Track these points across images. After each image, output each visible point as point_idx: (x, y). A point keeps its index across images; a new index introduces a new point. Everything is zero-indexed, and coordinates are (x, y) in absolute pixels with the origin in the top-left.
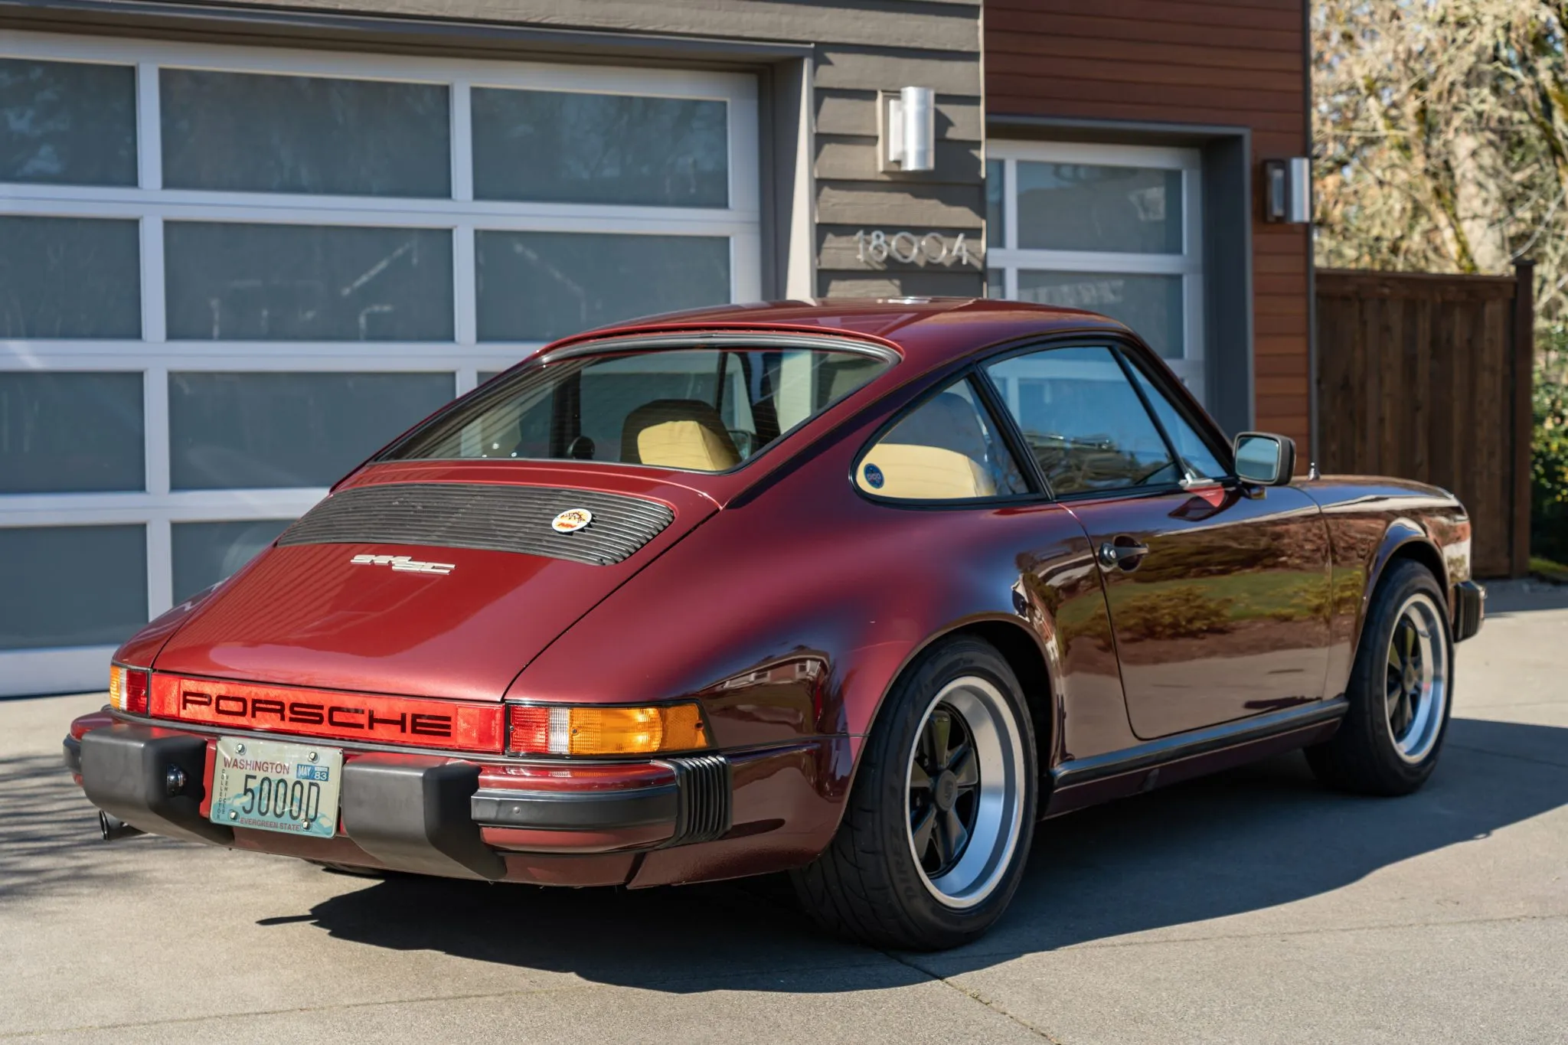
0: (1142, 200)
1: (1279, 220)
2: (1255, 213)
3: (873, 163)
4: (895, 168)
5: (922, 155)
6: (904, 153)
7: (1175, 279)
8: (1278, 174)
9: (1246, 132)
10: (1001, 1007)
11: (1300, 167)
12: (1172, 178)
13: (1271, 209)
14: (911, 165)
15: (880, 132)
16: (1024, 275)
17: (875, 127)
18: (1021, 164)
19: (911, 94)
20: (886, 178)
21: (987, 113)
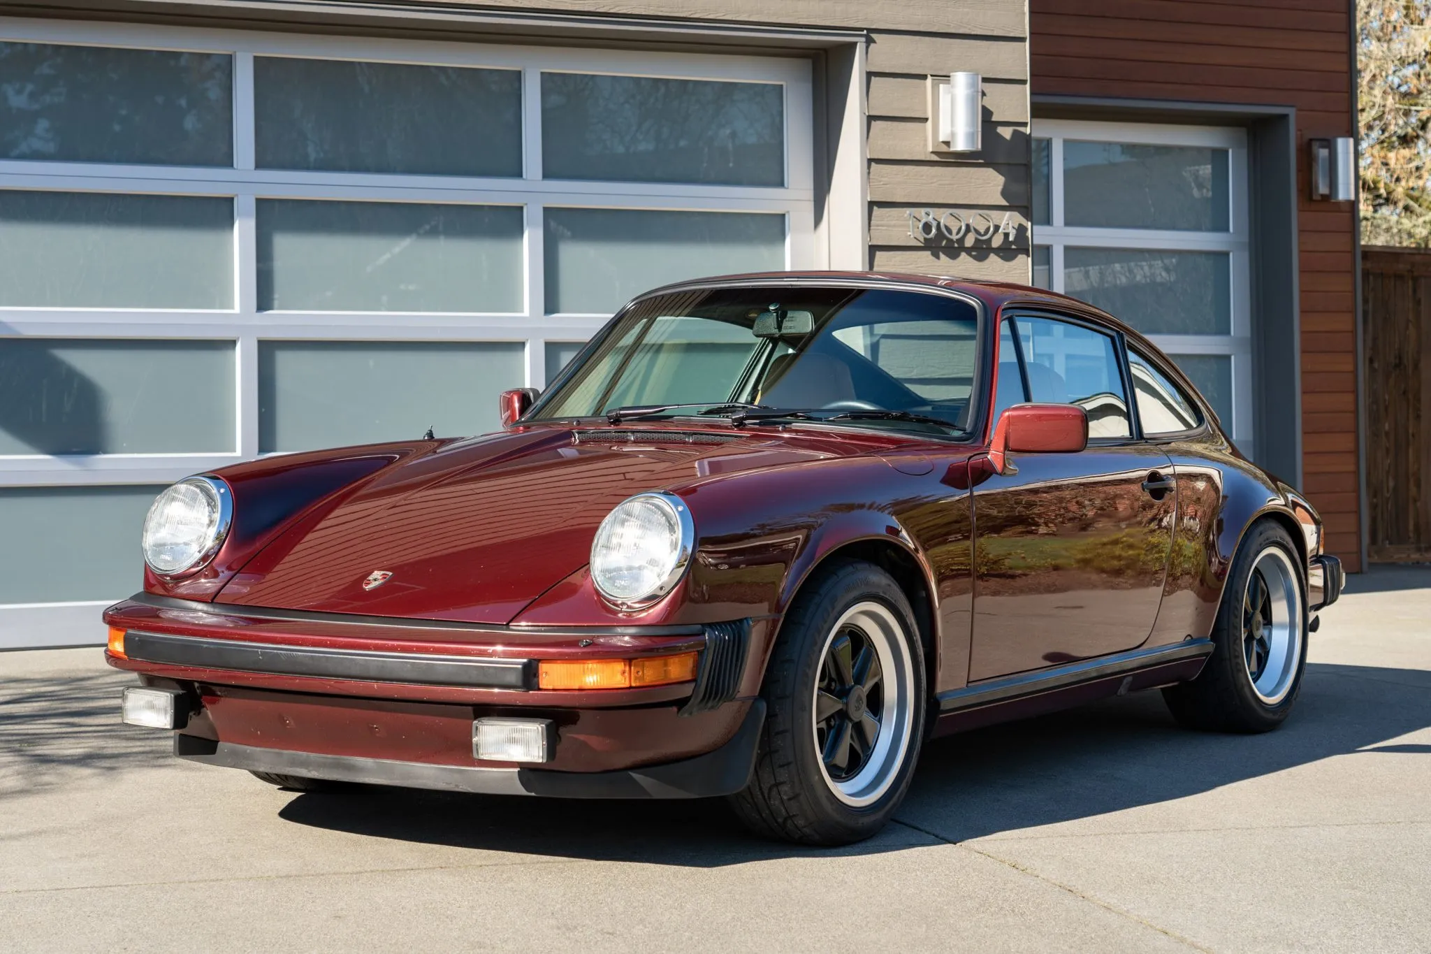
0: (1196, 177)
1: (1326, 198)
2: (1300, 191)
3: (923, 143)
4: (944, 149)
5: (971, 136)
6: (953, 134)
7: (1221, 257)
8: (1323, 153)
9: (1291, 112)
10: (1035, 873)
11: (1344, 146)
12: (1218, 156)
13: (1317, 188)
14: (960, 145)
15: (930, 115)
16: (1072, 253)
17: (925, 111)
18: (1067, 143)
19: (961, 80)
20: (935, 158)
21: (1032, 94)
